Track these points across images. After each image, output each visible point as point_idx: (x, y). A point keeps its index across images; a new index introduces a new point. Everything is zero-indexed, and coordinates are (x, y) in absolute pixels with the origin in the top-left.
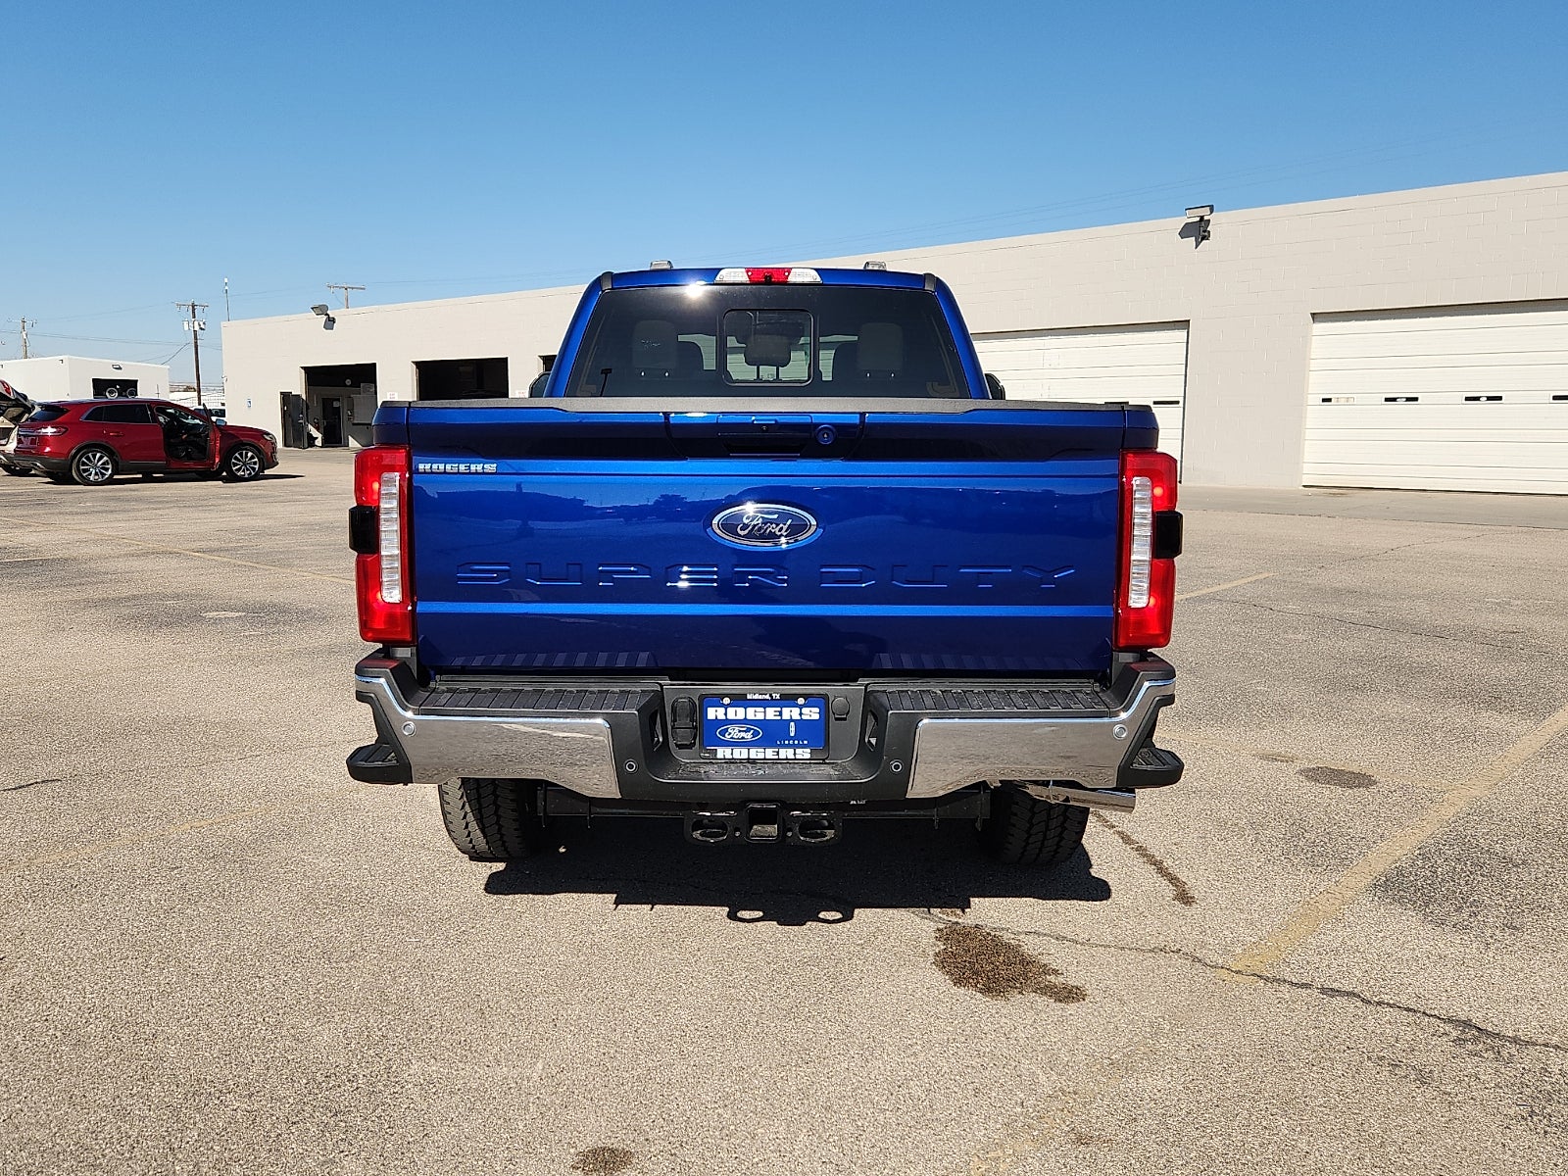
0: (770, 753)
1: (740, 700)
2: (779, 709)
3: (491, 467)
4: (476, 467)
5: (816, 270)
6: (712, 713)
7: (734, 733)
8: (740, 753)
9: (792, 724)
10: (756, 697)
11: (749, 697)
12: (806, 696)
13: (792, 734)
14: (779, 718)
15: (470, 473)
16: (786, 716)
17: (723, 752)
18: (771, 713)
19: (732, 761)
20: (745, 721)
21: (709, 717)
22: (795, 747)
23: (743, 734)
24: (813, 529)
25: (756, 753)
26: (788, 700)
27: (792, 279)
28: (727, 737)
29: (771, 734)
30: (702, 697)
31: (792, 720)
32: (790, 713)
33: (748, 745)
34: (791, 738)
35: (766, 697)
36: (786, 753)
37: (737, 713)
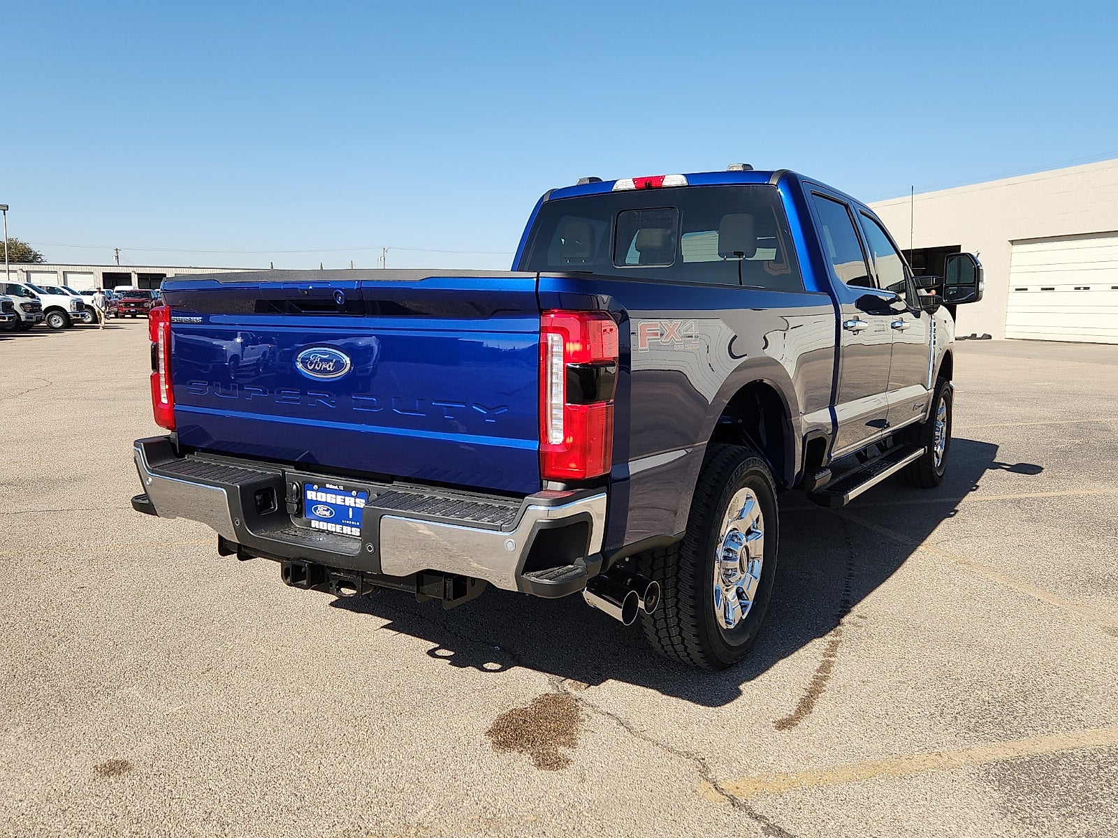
0: (338, 528)
1: (323, 489)
2: (343, 497)
5: (684, 175)
6: (311, 495)
8: (323, 526)
9: (351, 509)
10: (331, 487)
11: (328, 486)
12: (358, 490)
13: (351, 517)
14: (343, 504)
16: (347, 504)
17: (315, 524)
18: (339, 500)
19: (319, 530)
20: (326, 503)
21: (309, 497)
22: (352, 526)
23: (325, 513)
24: (348, 366)
25: (331, 527)
26: (347, 491)
27: (666, 183)
28: (317, 513)
29: (339, 514)
30: (305, 483)
31: (350, 507)
32: (349, 501)
33: (327, 520)
34: (350, 520)
35: (336, 487)
36: (347, 530)
37: (322, 497)
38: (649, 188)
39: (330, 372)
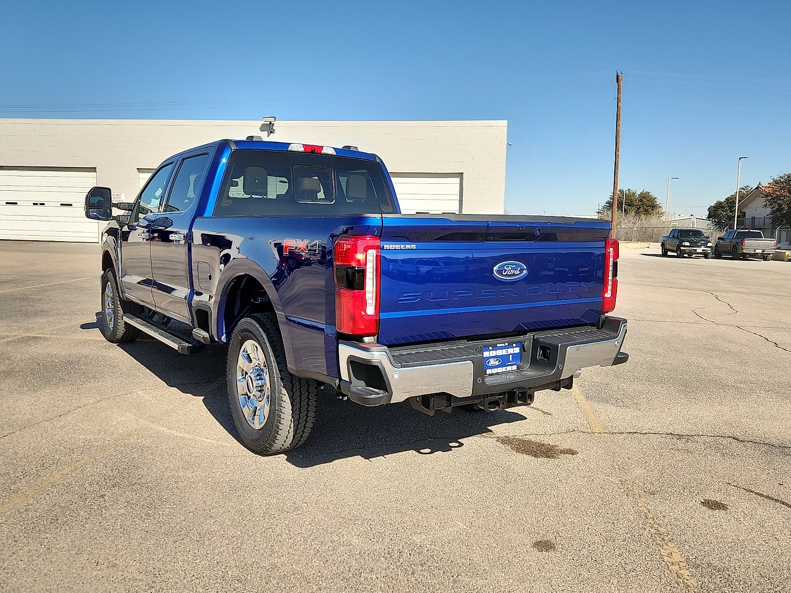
0: (504, 369)
1: (495, 348)
2: (507, 350)
3: (414, 246)
4: (408, 246)
5: (333, 148)
6: (485, 354)
7: (493, 362)
8: (495, 371)
10: (501, 345)
11: (498, 345)
12: (517, 343)
13: (511, 360)
14: (507, 354)
15: (406, 249)
16: (509, 353)
17: (489, 371)
18: (504, 352)
19: (492, 374)
20: (496, 357)
21: (484, 356)
22: (511, 365)
23: (495, 362)
24: (526, 270)
25: (499, 370)
26: (510, 346)
27: (324, 151)
28: (490, 364)
29: (504, 361)
30: (483, 348)
31: (511, 354)
32: (510, 351)
33: (497, 367)
34: (511, 362)
35: (504, 345)
36: (509, 368)
37: (493, 353)
38: (312, 153)
39: (517, 275)
